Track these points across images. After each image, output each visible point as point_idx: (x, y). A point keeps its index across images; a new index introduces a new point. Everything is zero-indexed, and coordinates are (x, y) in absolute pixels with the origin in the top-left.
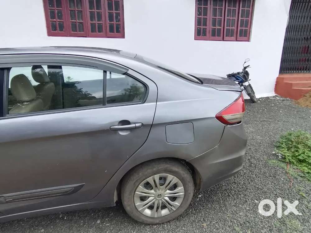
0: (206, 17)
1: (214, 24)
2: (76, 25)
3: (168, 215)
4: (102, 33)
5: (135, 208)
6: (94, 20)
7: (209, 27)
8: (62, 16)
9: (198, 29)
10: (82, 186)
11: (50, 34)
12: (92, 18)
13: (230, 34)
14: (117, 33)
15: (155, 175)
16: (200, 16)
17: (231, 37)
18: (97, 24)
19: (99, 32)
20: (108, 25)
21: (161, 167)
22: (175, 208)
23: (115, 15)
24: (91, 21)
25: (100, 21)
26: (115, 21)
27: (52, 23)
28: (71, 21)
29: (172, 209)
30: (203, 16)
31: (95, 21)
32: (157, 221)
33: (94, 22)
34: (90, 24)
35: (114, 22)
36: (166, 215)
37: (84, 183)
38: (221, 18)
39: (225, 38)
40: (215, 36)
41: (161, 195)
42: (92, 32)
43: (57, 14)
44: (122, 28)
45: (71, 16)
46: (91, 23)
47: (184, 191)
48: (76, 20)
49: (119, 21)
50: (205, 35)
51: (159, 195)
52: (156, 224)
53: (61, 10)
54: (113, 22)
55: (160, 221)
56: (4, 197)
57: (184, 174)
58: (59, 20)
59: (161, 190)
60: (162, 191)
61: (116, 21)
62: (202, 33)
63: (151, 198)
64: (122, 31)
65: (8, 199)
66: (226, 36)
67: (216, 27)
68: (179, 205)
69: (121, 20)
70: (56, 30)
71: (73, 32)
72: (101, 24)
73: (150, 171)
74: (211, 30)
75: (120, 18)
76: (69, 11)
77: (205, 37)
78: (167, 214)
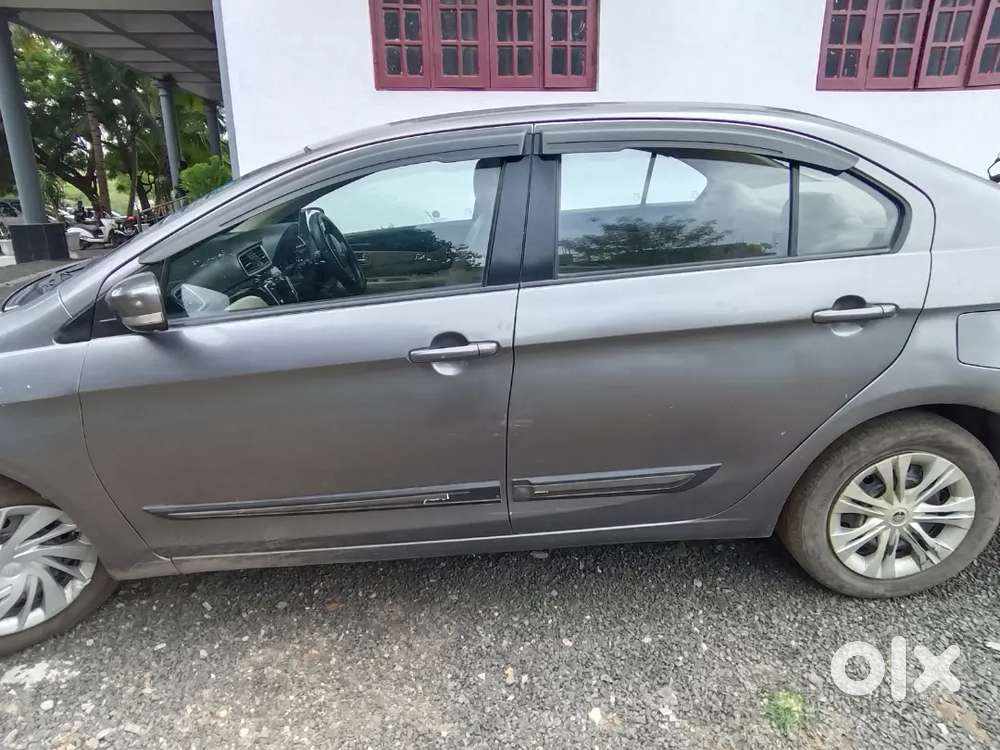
0: (861, 12)
1: (889, 35)
2: (456, 53)
3: (914, 574)
4: (530, 76)
5: (826, 544)
6: (509, 37)
7: (871, 43)
8: (418, 26)
9: (829, 55)
10: (714, 470)
11: (382, 84)
12: (504, 29)
13: (944, 63)
14: (574, 76)
15: (901, 456)
16: (842, 12)
17: (944, 74)
18: (516, 50)
19: (521, 72)
20: (549, 51)
21: (924, 434)
22: (938, 557)
23: (570, 16)
24: (500, 40)
25: (526, 40)
26: (570, 37)
27: (389, 49)
28: (443, 41)
29: (928, 558)
30: (854, 8)
31: (512, 40)
32: (880, 590)
33: (508, 43)
34: (497, 49)
35: (566, 40)
36: (907, 576)
37: (720, 464)
38: (916, 11)
39: (924, 80)
40: (886, 75)
41: (902, 514)
42: (499, 74)
43: (406, 20)
44: (589, 60)
45: (444, 26)
46: (499, 47)
47: (974, 509)
48: (456, 38)
49: (582, 37)
50: (853, 72)
51: (898, 514)
52: (873, 599)
53: (416, 10)
54: (563, 42)
55: (886, 591)
56: (531, 484)
57: (983, 460)
58: (408, 41)
59: (904, 501)
60: (907, 502)
61: (573, 36)
62: (842, 66)
63: (873, 522)
64: (589, 69)
65: (538, 489)
66: (928, 74)
67: (892, 42)
68: (953, 550)
69: (589, 34)
70: (398, 70)
71: (446, 76)
72: (530, 48)
73: (889, 441)
74: (874, 54)
75: (585, 28)
76: (440, 12)
77: (853, 78)
78: (909, 573)
